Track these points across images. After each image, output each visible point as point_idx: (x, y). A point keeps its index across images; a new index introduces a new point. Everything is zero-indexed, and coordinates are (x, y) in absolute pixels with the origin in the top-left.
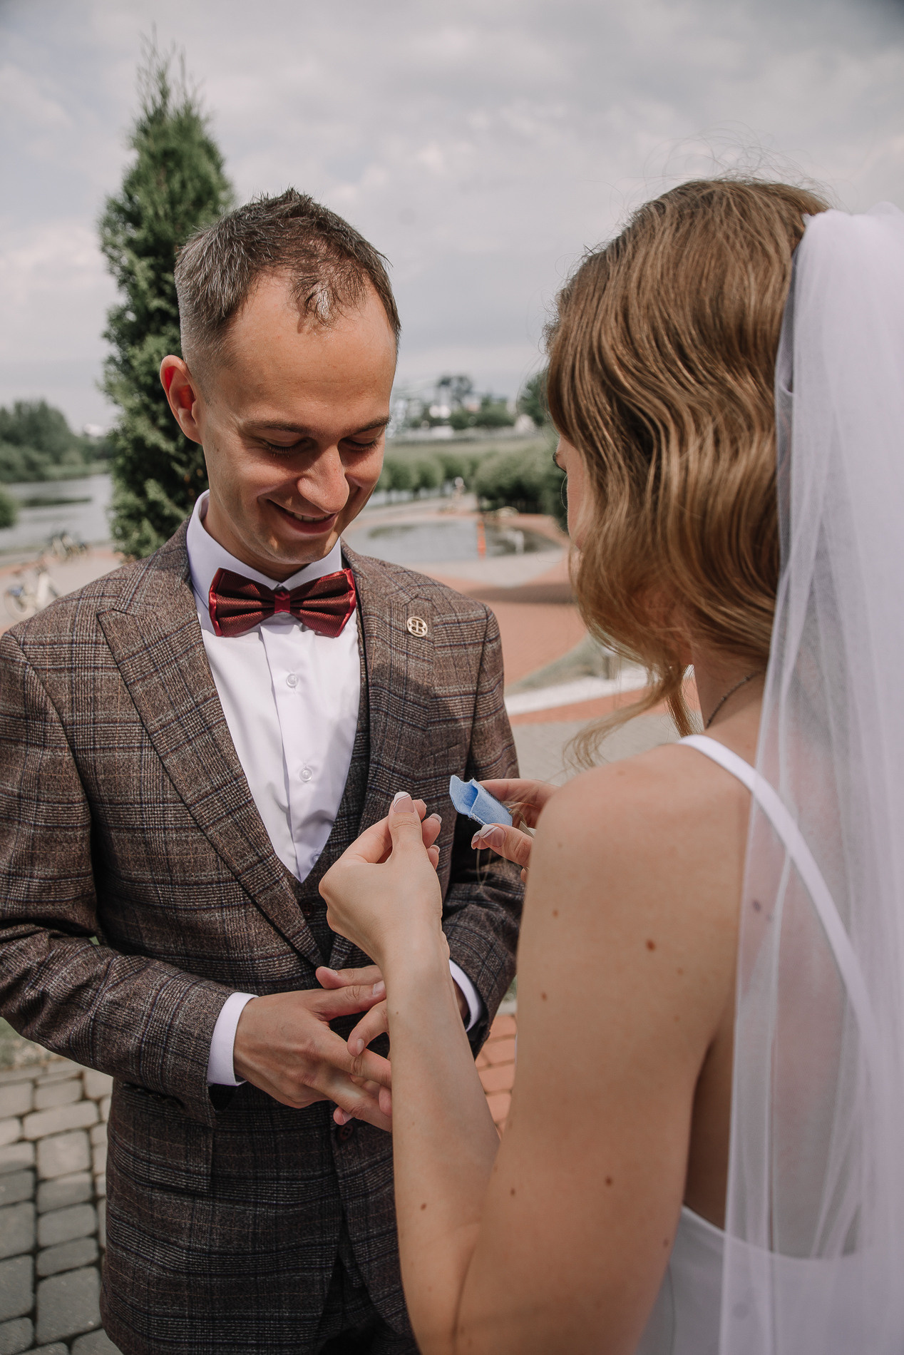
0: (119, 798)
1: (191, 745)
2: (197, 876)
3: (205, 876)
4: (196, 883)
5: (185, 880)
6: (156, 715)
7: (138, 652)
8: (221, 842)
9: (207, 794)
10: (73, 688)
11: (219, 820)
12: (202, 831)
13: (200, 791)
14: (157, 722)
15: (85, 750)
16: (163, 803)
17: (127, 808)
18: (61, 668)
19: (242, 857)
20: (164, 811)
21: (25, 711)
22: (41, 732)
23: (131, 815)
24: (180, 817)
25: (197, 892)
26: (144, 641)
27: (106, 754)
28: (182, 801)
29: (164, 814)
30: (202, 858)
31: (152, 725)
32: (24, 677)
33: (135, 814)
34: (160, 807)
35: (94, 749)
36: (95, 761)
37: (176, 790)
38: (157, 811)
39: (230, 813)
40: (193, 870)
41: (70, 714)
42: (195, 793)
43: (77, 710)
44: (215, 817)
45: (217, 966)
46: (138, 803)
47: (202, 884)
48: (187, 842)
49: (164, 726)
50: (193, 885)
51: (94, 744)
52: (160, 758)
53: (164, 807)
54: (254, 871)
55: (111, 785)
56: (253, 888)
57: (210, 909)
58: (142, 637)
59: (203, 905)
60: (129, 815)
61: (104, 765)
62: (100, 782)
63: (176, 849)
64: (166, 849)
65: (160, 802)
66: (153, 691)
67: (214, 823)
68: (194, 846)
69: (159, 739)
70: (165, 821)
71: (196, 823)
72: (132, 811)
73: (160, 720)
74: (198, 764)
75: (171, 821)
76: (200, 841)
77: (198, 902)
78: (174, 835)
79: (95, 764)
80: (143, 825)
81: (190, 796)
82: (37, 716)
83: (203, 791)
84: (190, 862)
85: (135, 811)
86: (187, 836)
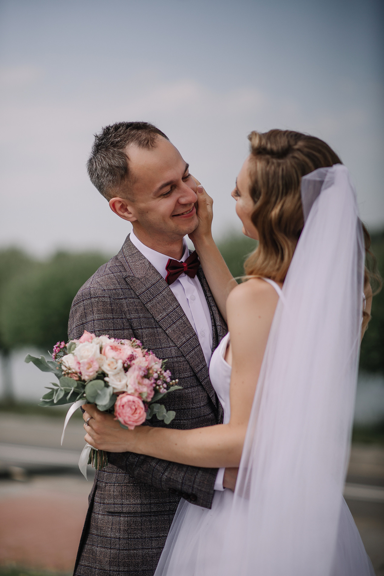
0: (154, 347)
1: (175, 324)
2: (184, 375)
3: (187, 374)
4: (184, 378)
5: (179, 377)
6: (159, 314)
7: (145, 291)
8: (191, 361)
9: (185, 342)
10: (128, 305)
11: (190, 352)
12: (184, 357)
13: (182, 342)
14: (160, 317)
15: (137, 329)
16: (170, 347)
17: (157, 351)
18: (121, 298)
19: (198, 366)
20: (171, 350)
21: (113, 316)
22: (121, 323)
23: (159, 353)
24: (177, 352)
25: (184, 381)
26: (146, 287)
27: (147, 330)
28: (176, 346)
29: (171, 352)
30: (185, 367)
31: (158, 318)
32: (111, 302)
33: (160, 353)
34: (169, 349)
35: (141, 328)
36: (142, 333)
37: (173, 342)
38: (168, 351)
39: (193, 349)
40: (182, 373)
41: (129, 315)
42: (180, 343)
43: (131, 314)
44: (189, 351)
45: (186, 412)
46: (161, 348)
47: (186, 378)
48: (180, 361)
49: (163, 318)
50: (182, 379)
51: (141, 326)
52: (164, 331)
53: (170, 349)
54: (201, 371)
55: (150, 342)
56: (201, 378)
57: (188, 388)
58: (145, 285)
59: (186, 386)
60: (158, 353)
61: (146, 334)
62: (144, 342)
63: (177, 365)
64: (173, 365)
65: (168, 348)
66: (155, 305)
67: (188, 353)
68: (183, 363)
69: (162, 323)
70: (172, 354)
71: (182, 354)
72: (159, 352)
73: (161, 316)
74: (180, 331)
75: (174, 354)
76: (184, 361)
77: (184, 385)
78: (176, 359)
79: (142, 334)
80: (164, 357)
81: (179, 344)
82: (118, 317)
83: (183, 341)
84: (181, 369)
85: (160, 352)
86: (180, 359)
